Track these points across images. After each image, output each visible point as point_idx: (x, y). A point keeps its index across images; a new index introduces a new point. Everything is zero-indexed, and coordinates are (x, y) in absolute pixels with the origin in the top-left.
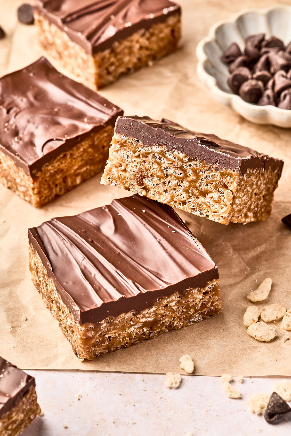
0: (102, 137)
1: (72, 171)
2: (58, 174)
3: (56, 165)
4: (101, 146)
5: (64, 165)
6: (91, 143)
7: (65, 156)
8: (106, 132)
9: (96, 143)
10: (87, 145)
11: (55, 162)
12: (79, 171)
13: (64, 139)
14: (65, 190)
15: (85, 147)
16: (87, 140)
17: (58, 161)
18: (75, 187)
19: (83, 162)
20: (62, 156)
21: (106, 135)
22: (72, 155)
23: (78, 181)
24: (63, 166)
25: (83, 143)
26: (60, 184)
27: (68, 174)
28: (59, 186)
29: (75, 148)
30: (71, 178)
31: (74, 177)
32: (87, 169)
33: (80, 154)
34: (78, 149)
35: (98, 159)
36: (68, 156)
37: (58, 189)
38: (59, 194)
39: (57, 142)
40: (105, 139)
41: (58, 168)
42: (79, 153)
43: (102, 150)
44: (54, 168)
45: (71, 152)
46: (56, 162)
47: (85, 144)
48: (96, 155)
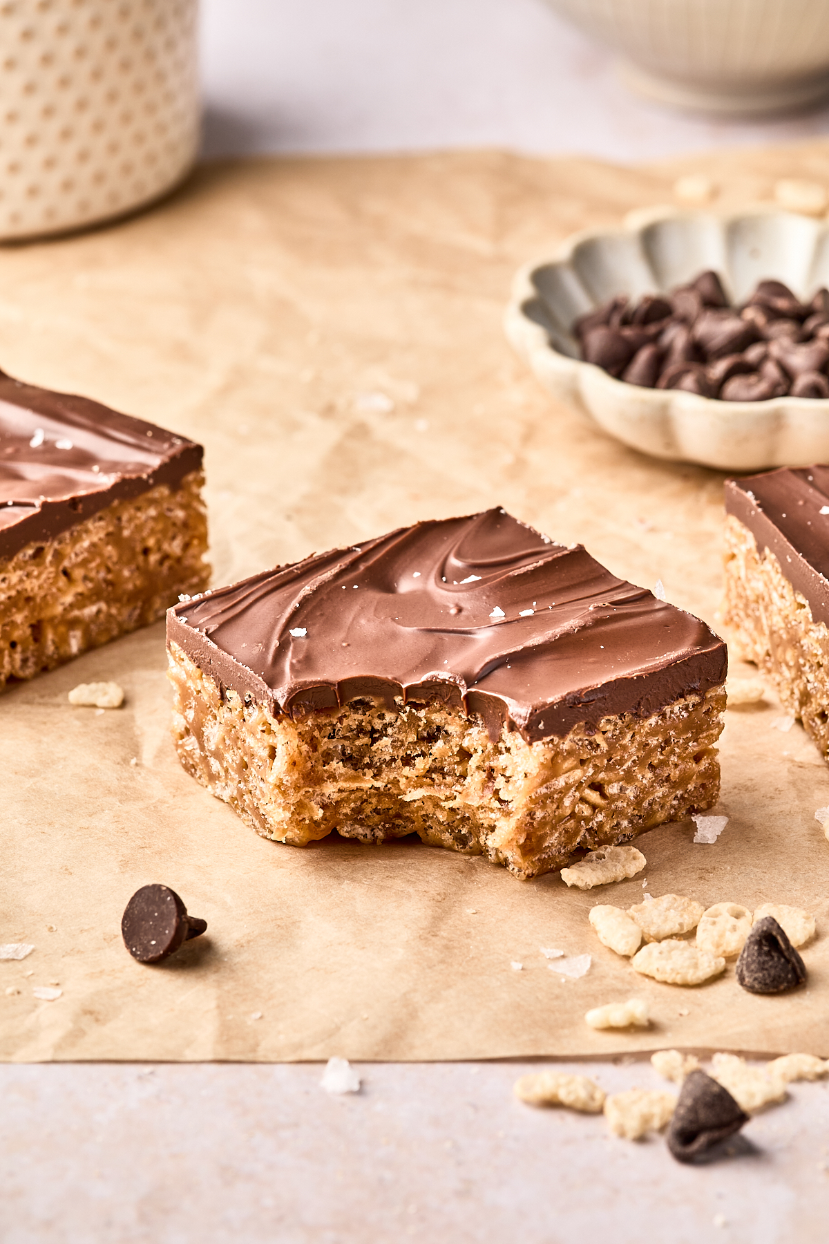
0: (142, 516)
1: (59, 609)
2: (19, 610)
3: (14, 577)
4: (139, 548)
5: (36, 583)
6: (111, 529)
7: (39, 553)
8: (153, 502)
9: (126, 533)
10: (102, 535)
11: (11, 566)
12: (76, 613)
13: (38, 502)
14: (36, 664)
15: (95, 539)
16: (101, 519)
17: (18, 567)
18: (65, 661)
19: (90, 585)
20: (30, 552)
21: (152, 512)
22: (58, 556)
23: (75, 645)
24: (31, 585)
25: (90, 525)
26: (24, 641)
27: (47, 614)
28: (19, 648)
29: (67, 535)
30: (55, 628)
31: (62, 629)
32: (99, 612)
33: (80, 559)
34: (75, 540)
35: (130, 586)
36: (49, 558)
37: (18, 657)
38: (21, 674)
39: (16, 510)
40: (151, 524)
41: (19, 588)
42: (77, 555)
43: (141, 558)
44: (9, 588)
45: (56, 545)
46: (15, 569)
47: (95, 531)
48: (126, 573)
